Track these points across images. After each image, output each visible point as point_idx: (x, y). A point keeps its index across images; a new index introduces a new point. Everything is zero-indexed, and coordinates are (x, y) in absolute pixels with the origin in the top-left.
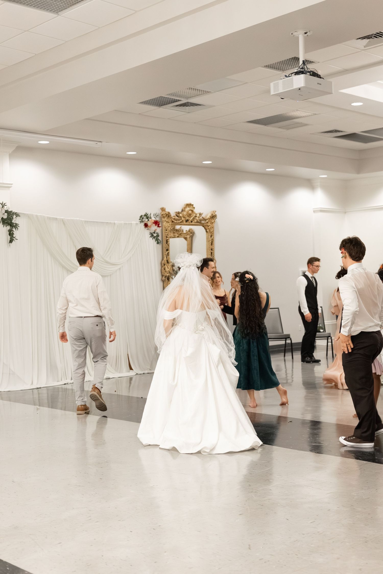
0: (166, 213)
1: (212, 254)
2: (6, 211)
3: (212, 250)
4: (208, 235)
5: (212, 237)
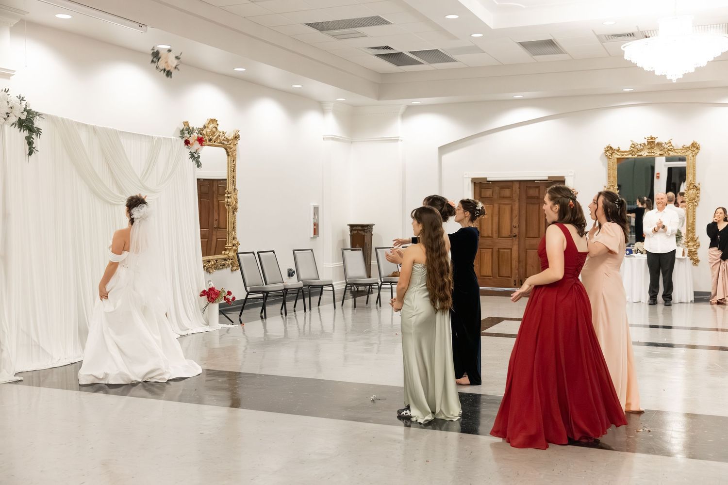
0: (190, 128)
1: (234, 182)
2: (25, 109)
3: (233, 177)
4: (230, 160)
5: (234, 162)
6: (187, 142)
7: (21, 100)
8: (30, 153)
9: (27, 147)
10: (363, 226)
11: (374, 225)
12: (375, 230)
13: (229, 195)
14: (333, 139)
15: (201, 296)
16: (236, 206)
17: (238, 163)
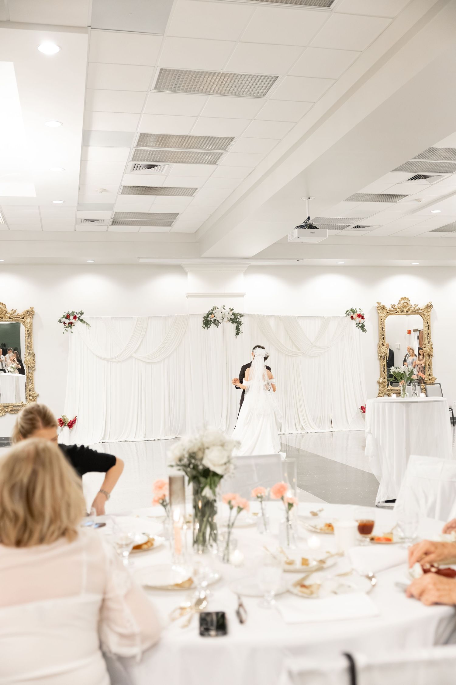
0: (380, 306)
1: (429, 337)
2: (233, 314)
3: (428, 334)
4: (425, 321)
5: (428, 323)
6: (352, 318)
7: (231, 310)
8: (237, 334)
9: (236, 331)
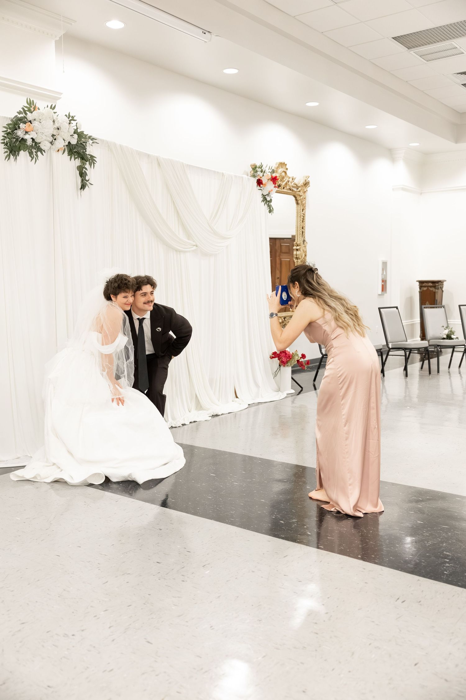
1: (304, 233)
2: (76, 132)
3: (303, 228)
4: (299, 209)
5: (304, 211)
6: (259, 182)
7: (70, 121)
8: (83, 187)
9: (79, 179)
10: (433, 282)
11: (445, 281)
12: (446, 287)
13: (298, 248)
14: (403, 189)
15: (272, 358)
16: (305, 260)
17: (308, 212)
